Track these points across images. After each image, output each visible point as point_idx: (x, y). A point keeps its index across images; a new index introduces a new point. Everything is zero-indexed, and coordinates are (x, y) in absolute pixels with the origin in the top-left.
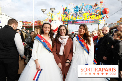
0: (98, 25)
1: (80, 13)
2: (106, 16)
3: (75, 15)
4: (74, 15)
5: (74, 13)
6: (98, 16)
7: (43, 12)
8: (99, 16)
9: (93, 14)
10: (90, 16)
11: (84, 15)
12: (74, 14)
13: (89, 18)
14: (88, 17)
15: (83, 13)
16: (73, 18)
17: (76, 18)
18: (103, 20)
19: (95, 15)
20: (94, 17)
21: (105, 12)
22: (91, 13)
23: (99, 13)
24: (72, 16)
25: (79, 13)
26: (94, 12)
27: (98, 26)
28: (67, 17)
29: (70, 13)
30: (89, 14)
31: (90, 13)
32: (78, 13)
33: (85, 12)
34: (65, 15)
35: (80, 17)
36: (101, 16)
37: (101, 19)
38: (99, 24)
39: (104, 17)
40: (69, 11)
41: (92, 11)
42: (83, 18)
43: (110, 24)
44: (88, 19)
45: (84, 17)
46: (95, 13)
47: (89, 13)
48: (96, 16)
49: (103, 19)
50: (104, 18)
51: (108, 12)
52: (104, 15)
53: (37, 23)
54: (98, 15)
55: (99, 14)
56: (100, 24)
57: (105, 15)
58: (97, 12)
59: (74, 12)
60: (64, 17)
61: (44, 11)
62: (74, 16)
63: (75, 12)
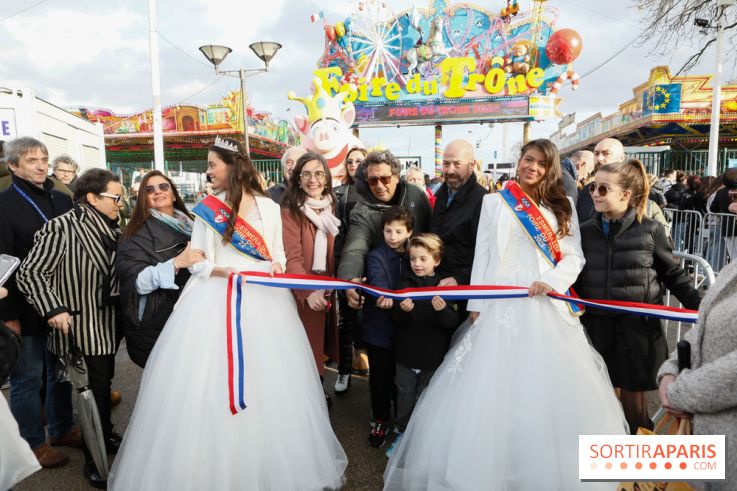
0: (526, 126)
1: (421, 59)
2: (564, 76)
3: (396, 71)
4: (388, 68)
5: (391, 60)
6: (520, 78)
7: (213, 61)
8: (530, 75)
9: (497, 65)
10: (481, 78)
11: (444, 67)
12: (391, 63)
13: (472, 84)
14: (467, 80)
15: (442, 58)
16: (383, 88)
17: (403, 86)
18: (552, 96)
19: (509, 69)
20: (503, 83)
21: (558, 52)
22: (484, 59)
23: (528, 58)
24: (381, 75)
25: (419, 56)
26: (502, 53)
27: (525, 132)
28: (348, 80)
29: (364, 59)
30: (471, 62)
31: (478, 57)
32: (412, 55)
33: (452, 54)
34: (337, 70)
35: (426, 83)
36: (537, 77)
37: (542, 90)
38: (527, 120)
39: (556, 79)
40: (360, 45)
41: (488, 45)
42: (443, 89)
43: (588, 121)
44: (468, 95)
45: (448, 84)
46: (505, 58)
47: (472, 56)
48: (515, 73)
49: (553, 89)
50: (557, 85)
51: (578, 52)
52: (556, 69)
53: (172, 119)
54: (523, 72)
55: (530, 63)
56: (532, 119)
57: (562, 66)
58: (516, 50)
59: (386, 52)
60: (333, 79)
61: (218, 55)
62: (390, 76)
63: (395, 52)
